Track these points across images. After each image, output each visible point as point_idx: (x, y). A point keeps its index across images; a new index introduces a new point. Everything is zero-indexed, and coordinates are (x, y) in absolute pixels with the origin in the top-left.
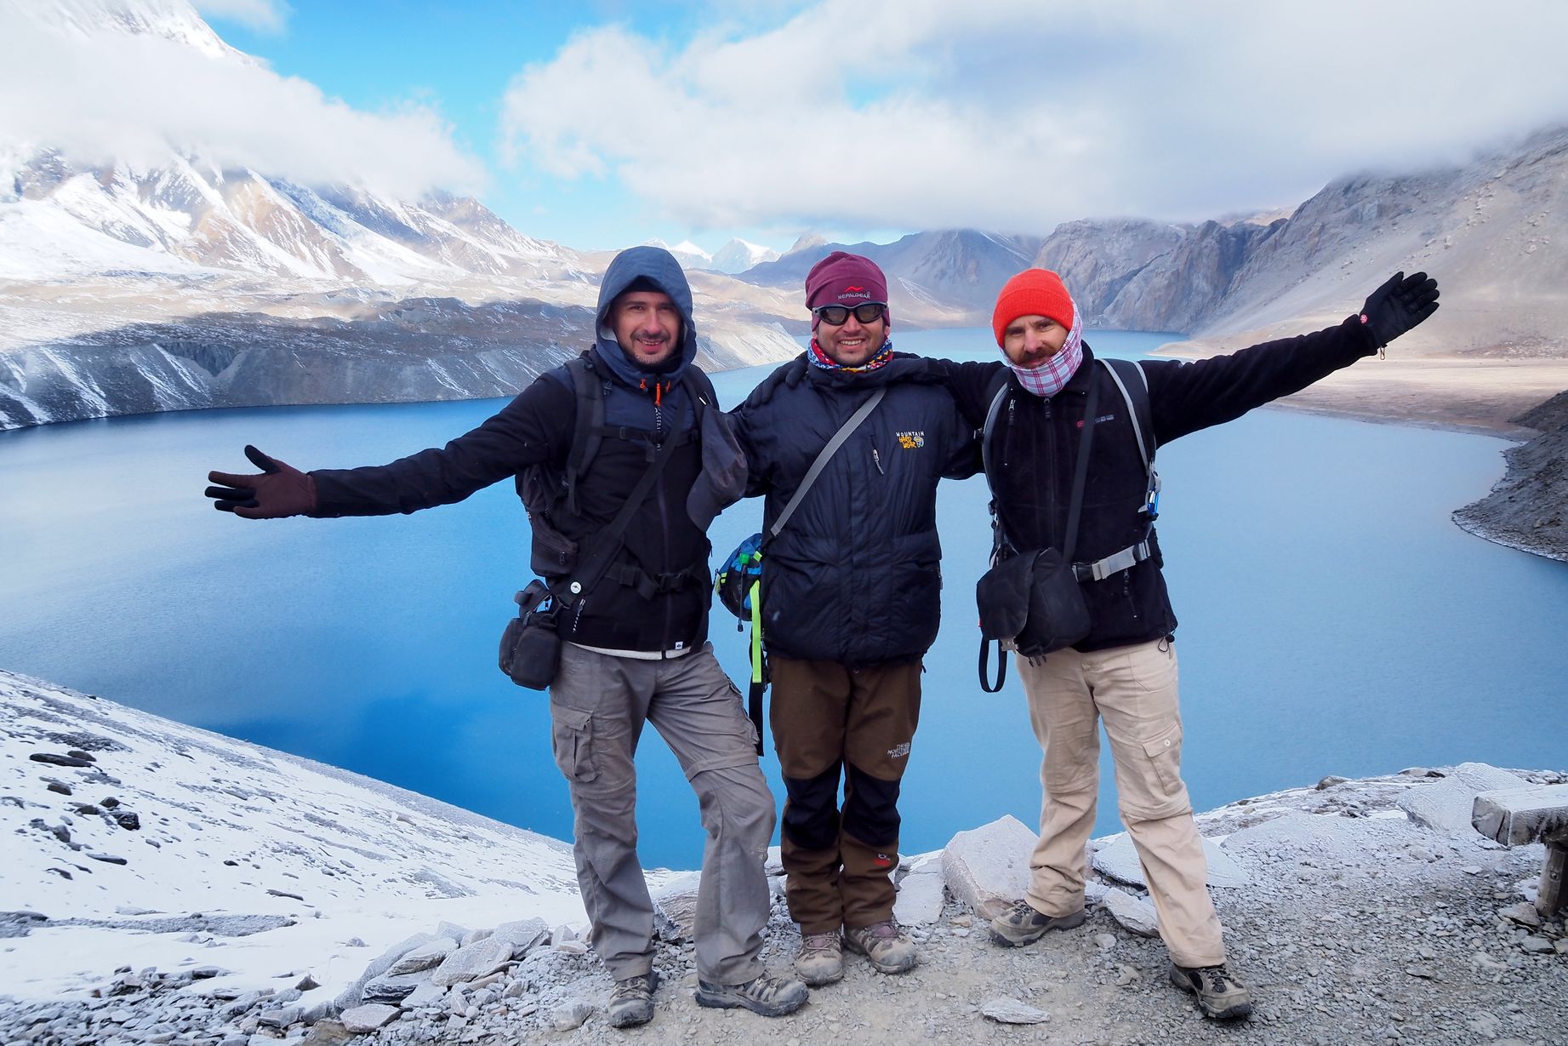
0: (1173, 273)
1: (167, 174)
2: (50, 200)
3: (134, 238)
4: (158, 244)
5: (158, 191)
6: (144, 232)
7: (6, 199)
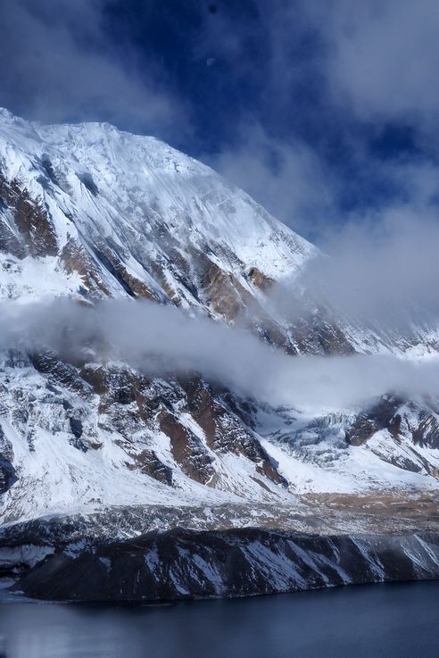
1: (430, 426)
2: (364, 446)
3: (409, 466)
4: (424, 469)
5: (425, 437)
6: (416, 463)
7: (341, 447)
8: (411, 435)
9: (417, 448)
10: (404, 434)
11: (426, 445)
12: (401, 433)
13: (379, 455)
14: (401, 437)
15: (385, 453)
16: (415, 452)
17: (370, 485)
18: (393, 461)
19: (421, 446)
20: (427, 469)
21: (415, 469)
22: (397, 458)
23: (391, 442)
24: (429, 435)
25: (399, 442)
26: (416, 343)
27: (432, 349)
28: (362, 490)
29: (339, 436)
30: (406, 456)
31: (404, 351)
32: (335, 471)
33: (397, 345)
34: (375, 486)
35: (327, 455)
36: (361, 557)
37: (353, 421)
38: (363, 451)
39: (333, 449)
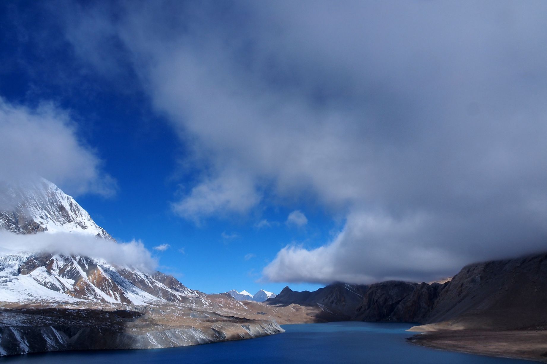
0: (413, 301)
1: (70, 267)
2: (29, 275)
3: (54, 288)
4: (62, 290)
5: (66, 272)
6: (58, 286)
7: (14, 274)
8: (58, 271)
9: (60, 278)
10: (54, 270)
11: (66, 277)
12: (52, 269)
13: (37, 281)
14: (52, 271)
15: (41, 280)
16: (58, 280)
17: (28, 297)
18: (45, 285)
19: (63, 277)
20: (64, 290)
21: (57, 289)
22: (48, 283)
23: (46, 274)
24: (68, 272)
25: (50, 274)
26: (70, 222)
27: (78, 226)
28: (22, 300)
29: (14, 268)
30: (53, 282)
31: (63, 225)
32: (7, 288)
33: (59, 221)
34: (31, 298)
35: (4, 279)
36: (15, 340)
37: (25, 260)
38: (28, 278)
39: (9, 276)
